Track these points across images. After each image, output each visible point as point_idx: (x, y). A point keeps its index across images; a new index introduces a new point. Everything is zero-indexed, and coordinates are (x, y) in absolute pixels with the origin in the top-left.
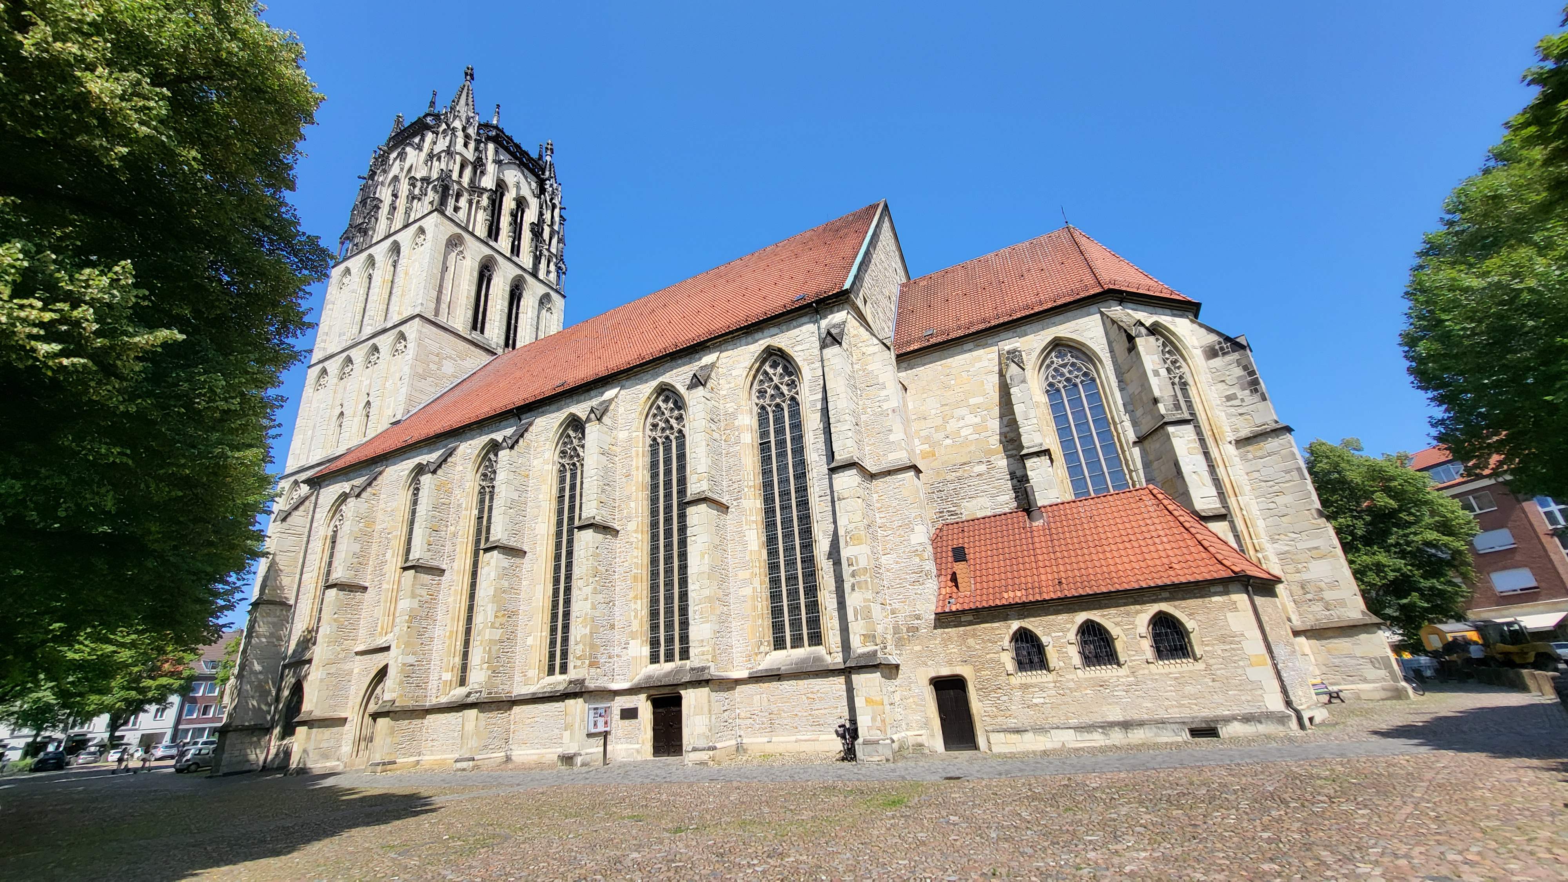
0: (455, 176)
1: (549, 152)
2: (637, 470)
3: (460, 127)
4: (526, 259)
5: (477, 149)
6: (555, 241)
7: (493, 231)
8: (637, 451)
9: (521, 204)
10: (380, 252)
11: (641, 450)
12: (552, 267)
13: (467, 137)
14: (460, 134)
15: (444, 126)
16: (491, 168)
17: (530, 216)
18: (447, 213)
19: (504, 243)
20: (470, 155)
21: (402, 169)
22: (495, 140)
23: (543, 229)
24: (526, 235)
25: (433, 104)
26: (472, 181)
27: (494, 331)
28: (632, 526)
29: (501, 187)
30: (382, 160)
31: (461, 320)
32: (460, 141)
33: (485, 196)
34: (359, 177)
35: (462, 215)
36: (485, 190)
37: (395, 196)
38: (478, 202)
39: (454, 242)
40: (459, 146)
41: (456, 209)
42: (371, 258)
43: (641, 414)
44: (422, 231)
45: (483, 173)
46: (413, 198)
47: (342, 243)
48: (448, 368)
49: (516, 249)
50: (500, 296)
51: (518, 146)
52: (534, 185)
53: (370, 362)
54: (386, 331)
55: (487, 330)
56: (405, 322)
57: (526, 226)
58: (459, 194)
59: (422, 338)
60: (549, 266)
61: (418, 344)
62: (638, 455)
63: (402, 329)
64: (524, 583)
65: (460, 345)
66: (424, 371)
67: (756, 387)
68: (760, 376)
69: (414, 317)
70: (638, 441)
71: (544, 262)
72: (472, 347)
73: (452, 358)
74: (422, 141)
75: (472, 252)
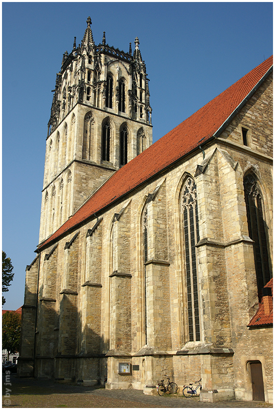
0: (86, 81)
1: (137, 44)
2: (138, 245)
3: (86, 54)
4: (127, 113)
5: (96, 60)
6: (144, 94)
7: (109, 103)
9: (121, 81)
10: (60, 128)
12: (144, 111)
13: (90, 57)
14: (86, 57)
15: (79, 56)
16: (103, 69)
17: (128, 86)
18: (84, 103)
19: (115, 109)
20: (92, 67)
21: (66, 83)
22: (104, 53)
23: (136, 91)
24: (127, 97)
25: (75, 45)
26: (95, 79)
27: (114, 158)
28: (136, 274)
29: (109, 75)
30: (59, 80)
31: (95, 158)
32: (87, 61)
33: (103, 84)
34: (52, 91)
35: (91, 101)
36: (102, 82)
37: (64, 98)
38: (99, 90)
39: (88, 116)
40: (87, 64)
41: (88, 99)
42: (58, 132)
43: (139, 213)
44: (74, 115)
45: (100, 73)
46: (71, 98)
47: (49, 127)
48: (91, 184)
49: (122, 108)
50: (115, 138)
51: (117, 50)
52: (128, 68)
53: (61, 187)
54: (64, 170)
55: (110, 158)
56: (70, 165)
57: (126, 93)
58: (89, 89)
59: (78, 172)
60: (141, 111)
61: (76, 175)
62: (138, 236)
63: (69, 168)
64: (102, 302)
65: (96, 170)
66: (80, 188)
67: (182, 196)
68: (184, 189)
69: (72, 162)
70: (138, 229)
71: (138, 110)
72: (102, 170)
73: (93, 178)
74: (72, 66)
75: (98, 117)
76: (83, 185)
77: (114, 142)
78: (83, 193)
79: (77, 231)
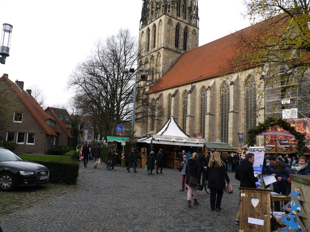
2: (219, 101)
4: (187, 20)
7: (178, 14)
10: (150, 26)
11: (220, 96)
12: (195, 20)
18: (167, 14)
24: (187, 11)
27: (181, 46)
28: (218, 114)
31: (172, 46)
33: (176, 3)
37: (152, 7)
38: (174, 6)
39: (170, 21)
41: (169, 11)
42: (149, 29)
43: (220, 87)
44: (161, 20)
46: (157, 9)
48: (170, 60)
49: (185, 17)
53: (152, 60)
54: (155, 51)
58: (169, 6)
59: (164, 54)
63: (159, 51)
64: (195, 124)
65: (173, 53)
66: (165, 62)
68: (248, 81)
69: (162, 48)
71: (193, 18)
72: (176, 53)
73: (171, 57)
75: (174, 23)
76: (167, 61)
77: (182, 37)
78: (167, 65)
79: (177, 89)
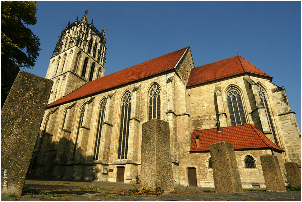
0: (81, 37)
1: (104, 32)
2: (119, 111)
3: (83, 25)
4: (96, 59)
5: (87, 30)
6: (104, 53)
7: (89, 51)
8: (119, 107)
9: (96, 44)
10: (62, 55)
11: (120, 106)
12: (103, 61)
13: (85, 27)
14: (83, 27)
15: (79, 25)
16: (90, 35)
17: (98, 47)
18: (78, 46)
19: (91, 55)
20: (85, 32)
21: (69, 35)
22: (91, 28)
23: (101, 51)
24: (97, 52)
25: (77, 19)
26: (85, 38)
27: (87, 76)
28: (116, 125)
29: (92, 39)
30: (64, 33)
31: (79, 73)
32: (83, 28)
33: (88, 42)
34: (59, 37)
35: (82, 47)
36: (88, 41)
37: (66, 42)
38: (86, 44)
39: (79, 53)
40: (83, 30)
41: (81, 45)
42: (60, 57)
43: (121, 97)
44: (72, 50)
45: (88, 37)
46: (71, 42)
47: (53, 53)
48: (75, 84)
49: (94, 56)
50: (89, 67)
51: (97, 30)
52: (100, 40)
53: (57, 82)
54: (61, 75)
55: (85, 76)
56: (66, 73)
57: (97, 50)
58: (81, 42)
59: (70, 77)
60: (102, 60)
61: (69, 78)
62: (119, 108)
63: (65, 74)
64: (89, 137)
65: (78, 79)
66: (70, 85)
67: (150, 92)
68: (151, 89)
69: (68, 71)
70: (119, 104)
71: (101, 59)
72: (81, 80)
73: (77, 82)
74: (74, 28)
75: (83, 56)
76: (72, 84)
77: (89, 69)
78: (71, 87)
79: (75, 102)
